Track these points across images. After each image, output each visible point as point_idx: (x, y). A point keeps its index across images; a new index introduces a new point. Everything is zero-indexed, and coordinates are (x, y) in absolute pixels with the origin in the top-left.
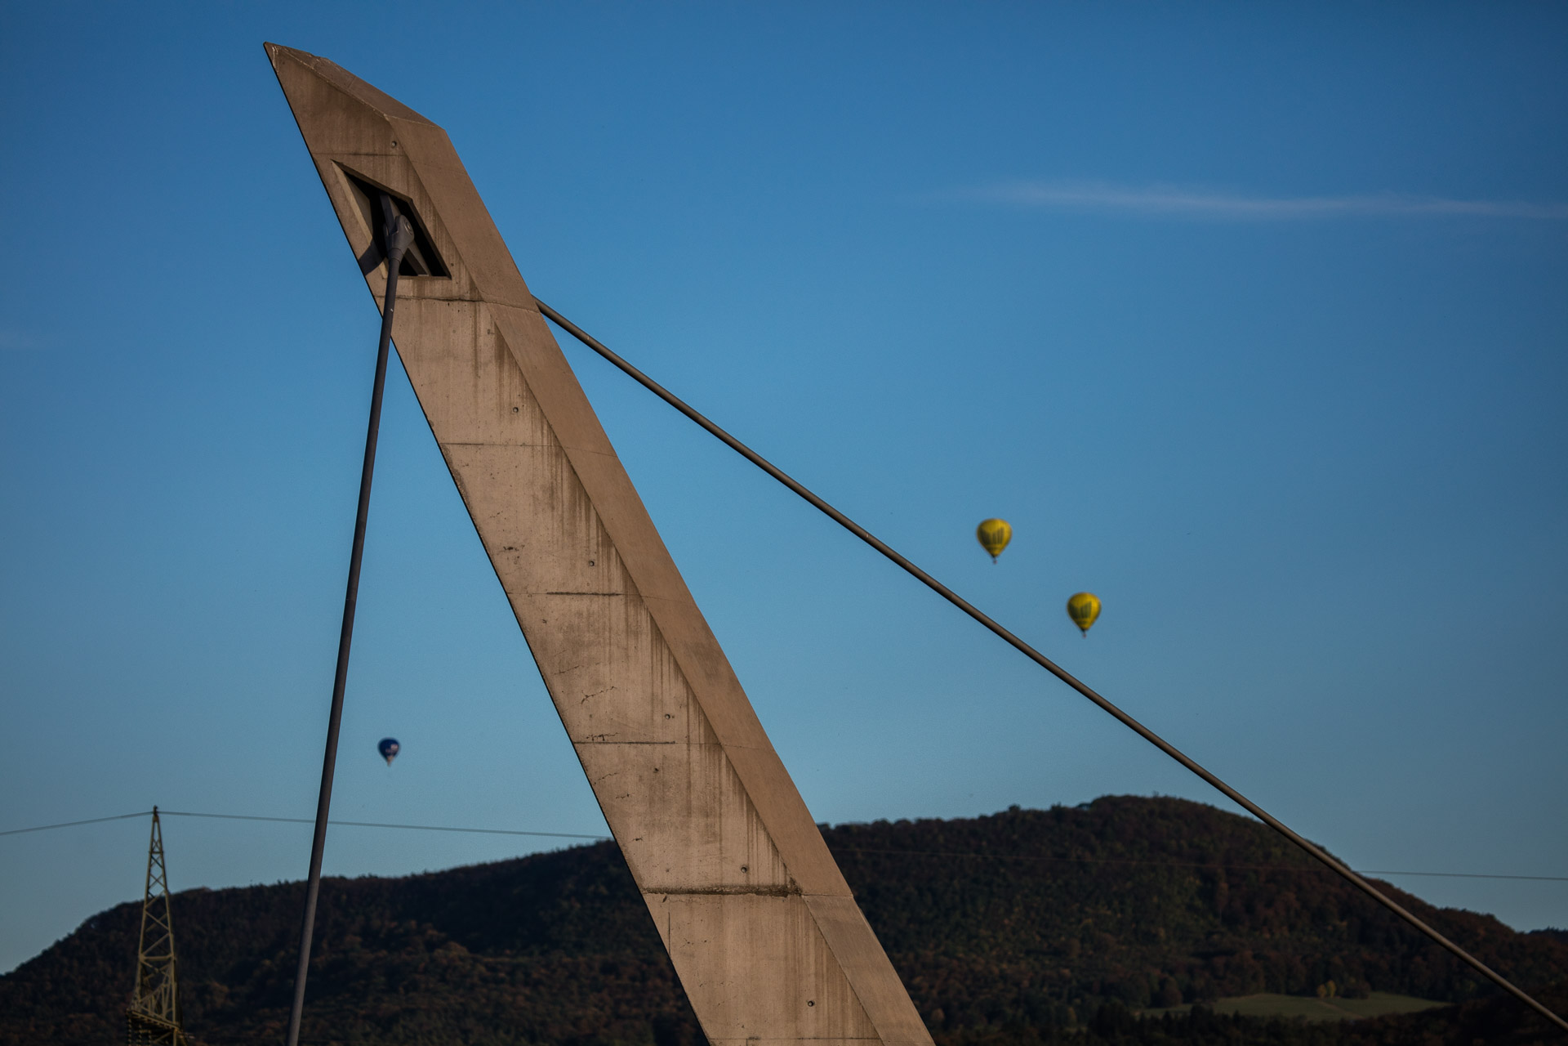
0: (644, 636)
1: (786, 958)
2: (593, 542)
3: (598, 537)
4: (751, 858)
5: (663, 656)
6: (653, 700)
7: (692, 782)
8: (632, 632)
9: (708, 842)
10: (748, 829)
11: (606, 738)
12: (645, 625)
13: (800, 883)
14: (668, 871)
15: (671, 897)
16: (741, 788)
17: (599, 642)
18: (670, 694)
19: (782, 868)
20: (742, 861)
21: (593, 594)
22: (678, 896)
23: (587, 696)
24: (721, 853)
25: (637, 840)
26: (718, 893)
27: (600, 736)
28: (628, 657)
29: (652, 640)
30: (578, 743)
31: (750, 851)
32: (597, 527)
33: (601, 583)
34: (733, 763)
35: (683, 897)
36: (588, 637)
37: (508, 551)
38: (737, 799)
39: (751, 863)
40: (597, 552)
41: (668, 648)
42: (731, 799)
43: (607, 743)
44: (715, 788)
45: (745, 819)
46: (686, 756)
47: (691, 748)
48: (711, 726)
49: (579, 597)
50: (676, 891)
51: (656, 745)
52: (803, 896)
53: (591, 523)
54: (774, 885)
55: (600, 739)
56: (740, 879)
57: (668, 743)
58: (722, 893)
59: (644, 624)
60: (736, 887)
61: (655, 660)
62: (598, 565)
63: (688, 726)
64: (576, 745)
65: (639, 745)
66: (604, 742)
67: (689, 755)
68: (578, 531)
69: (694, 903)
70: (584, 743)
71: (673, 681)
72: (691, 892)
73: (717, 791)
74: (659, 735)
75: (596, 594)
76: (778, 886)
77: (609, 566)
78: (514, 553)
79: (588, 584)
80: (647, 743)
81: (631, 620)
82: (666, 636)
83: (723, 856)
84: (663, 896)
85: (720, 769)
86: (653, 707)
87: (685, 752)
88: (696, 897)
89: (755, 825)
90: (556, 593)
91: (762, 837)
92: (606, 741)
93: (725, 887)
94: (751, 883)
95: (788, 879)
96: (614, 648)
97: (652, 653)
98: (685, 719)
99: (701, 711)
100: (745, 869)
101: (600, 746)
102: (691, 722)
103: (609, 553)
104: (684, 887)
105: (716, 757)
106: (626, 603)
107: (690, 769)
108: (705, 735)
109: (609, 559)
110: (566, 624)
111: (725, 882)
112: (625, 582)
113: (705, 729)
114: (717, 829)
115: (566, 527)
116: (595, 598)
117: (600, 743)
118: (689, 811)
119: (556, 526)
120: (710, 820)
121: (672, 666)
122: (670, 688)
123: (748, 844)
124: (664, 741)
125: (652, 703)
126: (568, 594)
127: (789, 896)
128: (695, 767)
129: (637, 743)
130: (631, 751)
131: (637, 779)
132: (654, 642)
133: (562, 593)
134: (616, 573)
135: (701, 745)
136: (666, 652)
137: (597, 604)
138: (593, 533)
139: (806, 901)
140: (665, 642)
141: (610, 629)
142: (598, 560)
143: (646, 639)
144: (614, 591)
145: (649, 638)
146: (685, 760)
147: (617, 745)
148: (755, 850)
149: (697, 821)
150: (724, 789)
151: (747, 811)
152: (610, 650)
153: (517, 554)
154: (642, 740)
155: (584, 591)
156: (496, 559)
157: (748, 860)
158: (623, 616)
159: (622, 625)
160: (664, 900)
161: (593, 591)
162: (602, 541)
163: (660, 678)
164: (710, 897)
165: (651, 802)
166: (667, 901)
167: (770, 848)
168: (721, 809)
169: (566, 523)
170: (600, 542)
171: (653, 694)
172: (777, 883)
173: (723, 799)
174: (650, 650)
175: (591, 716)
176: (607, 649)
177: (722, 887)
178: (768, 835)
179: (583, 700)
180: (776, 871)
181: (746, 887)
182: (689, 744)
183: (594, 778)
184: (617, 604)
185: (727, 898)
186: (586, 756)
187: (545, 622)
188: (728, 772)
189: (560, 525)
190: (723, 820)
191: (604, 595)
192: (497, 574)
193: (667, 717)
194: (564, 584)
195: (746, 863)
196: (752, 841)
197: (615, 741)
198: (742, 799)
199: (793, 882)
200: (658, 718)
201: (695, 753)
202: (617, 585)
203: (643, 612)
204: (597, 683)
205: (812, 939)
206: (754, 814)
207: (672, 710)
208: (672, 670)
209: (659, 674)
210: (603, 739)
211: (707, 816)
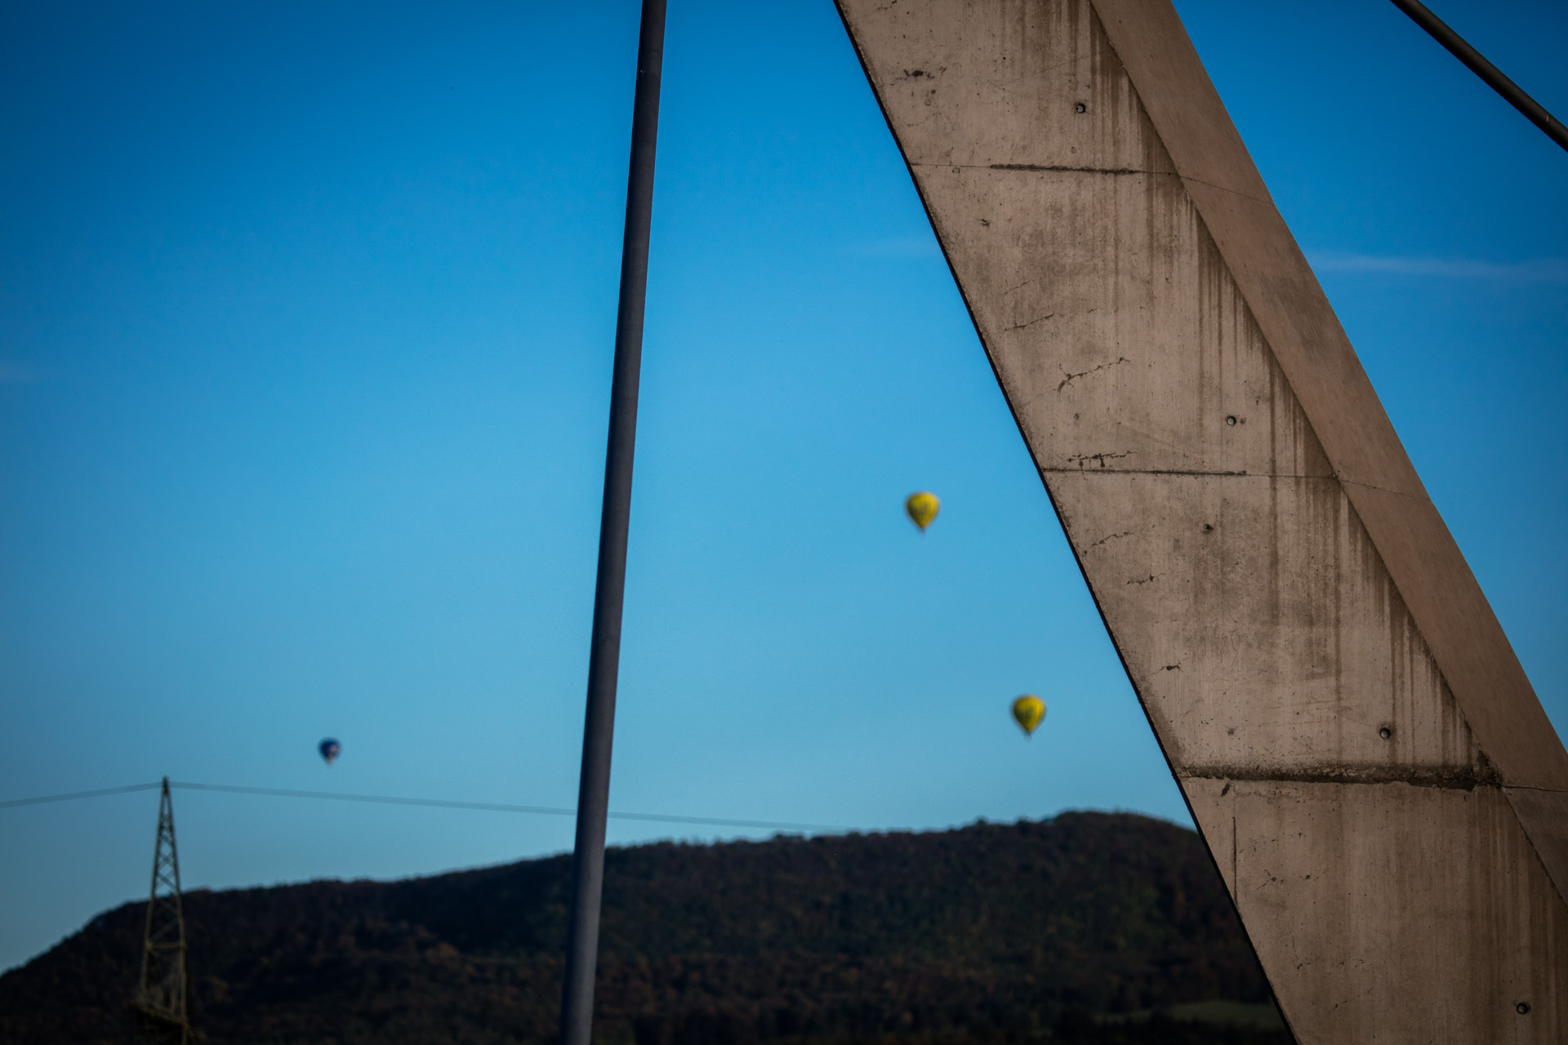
0: (1185, 258)
1: (1471, 915)
2: (1085, 65)
3: (1093, 54)
4: (1398, 710)
5: (1224, 297)
6: (1202, 386)
7: (1281, 553)
8: (1160, 248)
9: (1312, 676)
10: (1393, 650)
11: (1107, 461)
12: (1188, 236)
13: (1498, 763)
14: (1231, 732)
15: (1239, 786)
16: (1378, 568)
17: (1095, 268)
18: (1237, 376)
19: (1461, 732)
20: (1382, 715)
21: (1082, 170)
22: (1252, 784)
23: (1070, 377)
24: (1339, 699)
25: (1169, 668)
26: (1334, 780)
27: (1095, 457)
28: (1151, 298)
29: (1201, 266)
30: (1051, 470)
31: (1398, 692)
32: (1093, 34)
33: (1099, 147)
34: (1362, 517)
35: (1263, 787)
36: (1072, 256)
37: (913, 78)
38: (1371, 590)
39: (1399, 721)
40: (1092, 85)
41: (1234, 283)
42: (1359, 593)
43: (1110, 471)
44: (1326, 567)
45: (1388, 632)
46: (1267, 501)
47: (1278, 486)
48: (1318, 442)
49: (1054, 175)
50: (1248, 772)
51: (1207, 478)
52: (1504, 790)
53: (1080, 26)
54: (1445, 766)
55: (1096, 464)
56: (1377, 752)
57: (1232, 474)
58: (1341, 779)
59: (1185, 233)
60: (1368, 767)
61: (1206, 306)
62: (1094, 112)
63: (1273, 440)
64: (1047, 475)
65: (1174, 477)
66: (1104, 470)
67: (1274, 498)
68: (1054, 41)
69: (1285, 800)
70: (1063, 471)
71: (1242, 347)
72: (1279, 776)
73: (1331, 574)
74: (1215, 459)
75: (1089, 170)
76: (1455, 766)
77: (1115, 115)
78: (924, 84)
79: (1073, 150)
80: (1190, 473)
81: (1159, 223)
82: (1228, 259)
83: (1344, 703)
84: (1222, 784)
85: (1336, 529)
86: (1202, 401)
87: (1267, 494)
88: (1288, 788)
89: (1407, 643)
90: (1010, 167)
91: (1422, 668)
92: (1107, 466)
93: (1348, 766)
94: (1400, 761)
95: (1475, 754)
96: (1124, 280)
97: (1201, 293)
98: (1266, 427)
99: (1297, 410)
100: (1388, 732)
101: (1095, 478)
102: (1279, 432)
103: (1115, 88)
104: (1264, 766)
105: (1329, 505)
106: (1149, 190)
107: (1276, 528)
108: (1307, 460)
109: (1115, 100)
110: (1029, 230)
111: (1347, 757)
112: (1148, 146)
113: (1307, 448)
114: (1331, 650)
115: (1031, 32)
116: (1088, 178)
117: (1095, 471)
118: (1274, 612)
119: (1009, 30)
120: (1318, 631)
121: (1241, 318)
122: (1236, 363)
123: (1393, 682)
124: (1225, 470)
125: (1201, 392)
126: (1032, 168)
127: (1476, 789)
128: (1287, 523)
129: (1169, 472)
130: (1158, 489)
131: (1168, 545)
132: (1206, 270)
133: (1020, 167)
134: (1130, 128)
135: (1297, 479)
136: (1228, 290)
137: (1091, 190)
138: (1084, 45)
139: (1509, 797)
140: (1227, 269)
141: (1117, 241)
142: (1094, 102)
143: (1188, 264)
144: (1123, 165)
145: (1195, 262)
146: (1267, 509)
147: (1129, 477)
148: (1407, 694)
149: (1289, 633)
150: (1345, 569)
151: (1392, 616)
152: (1116, 283)
153: (931, 84)
154: (1179, 466)
155: (1065, 164)
156: (888, 94)
157: (1394, 714)
158: (1143, 216)
159: (1141, 234)
160: (1225, 792)
161: (1083, 164)
162: (1102, 62)
163: (1217, 341)
164: (1317, 786)
165: (1199, 592)
166: (1231, 794)
167: (1438, 690)
168: (1338, 608)
169: (1029, 25)
170: (1098, 64)
171: (1202, 375)
172: (1452, 762)
173: (1343, 588)
174: (1196, 286)
175: (1077, 416)
176: (1111, 281)
177: (1340, 766)
178: (1434, 665)
179: (1062, 384)
180: (1451, 735)
181: (1390, 768)
182: (1273, 477)
183: (1081, 541)
184: (1131, 195)
185: (1351, 790)
186: (1066, 498)
187: (986, 223)
188: (1353, 535)
189: (1019, 28)
190: (1344, 631)
191: (1105, 172)
192: (890, 126)
193: (1231, 422)
194: (1024, 148)
195: (1389, 719)
196: (1402, 675)
197: (1126, 467)
198: (1380, 590)
199: (1484, 759)
200: (1213, 424)
201: (1287, 497)
202: (1132, 154)
203: (1183, 209)
204: (1090, 350)
205: (1523, 877)
206: (1406, 620)
207: (1239, 408)
208: (1240, 328)
209: (1215, 335)
210: (1102, 464)
211: (1311, 623)
